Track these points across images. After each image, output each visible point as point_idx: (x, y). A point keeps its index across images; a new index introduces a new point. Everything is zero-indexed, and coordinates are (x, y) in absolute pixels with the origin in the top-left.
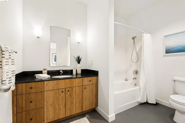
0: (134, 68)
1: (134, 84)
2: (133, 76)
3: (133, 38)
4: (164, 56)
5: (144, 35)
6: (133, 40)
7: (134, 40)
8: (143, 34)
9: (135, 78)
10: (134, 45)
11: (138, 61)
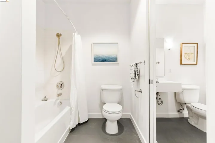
0: (58, 80)
1: (58, 104)
2: (56, 91)
3: (59, 35)
4: (93, 64)
5: (75, 34)
6: (57, 38)
7: (59, 38)
8: (73, 34)
9: (60, 95)
10: (58, 45)
11: (64, 69)
